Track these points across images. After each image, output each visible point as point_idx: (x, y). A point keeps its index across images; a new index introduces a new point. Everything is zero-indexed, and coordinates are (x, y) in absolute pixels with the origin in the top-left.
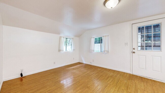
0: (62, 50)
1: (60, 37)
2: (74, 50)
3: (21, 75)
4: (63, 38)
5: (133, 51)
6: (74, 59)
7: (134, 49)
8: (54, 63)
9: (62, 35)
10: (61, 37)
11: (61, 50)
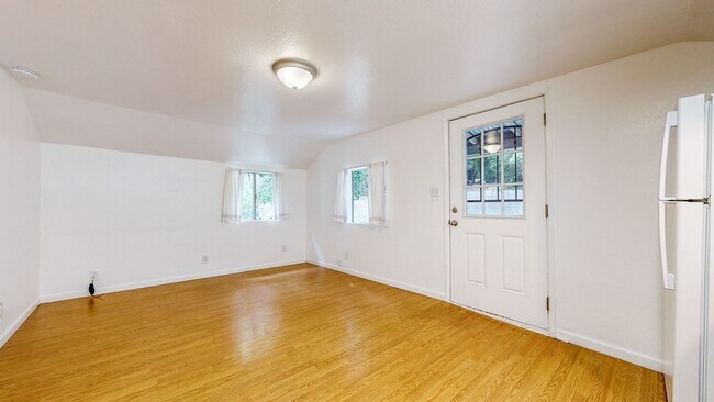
0: (233, 214)
1: (229, 171)
2: (282, 215)
3: (92, 289)
4: (237, 174)
5: (454, 217)
6: (284, 248)
7: (455, 211)
8: (205, 259)
9: (234, 164)
10: (232, 170)
11: (231, 216)
